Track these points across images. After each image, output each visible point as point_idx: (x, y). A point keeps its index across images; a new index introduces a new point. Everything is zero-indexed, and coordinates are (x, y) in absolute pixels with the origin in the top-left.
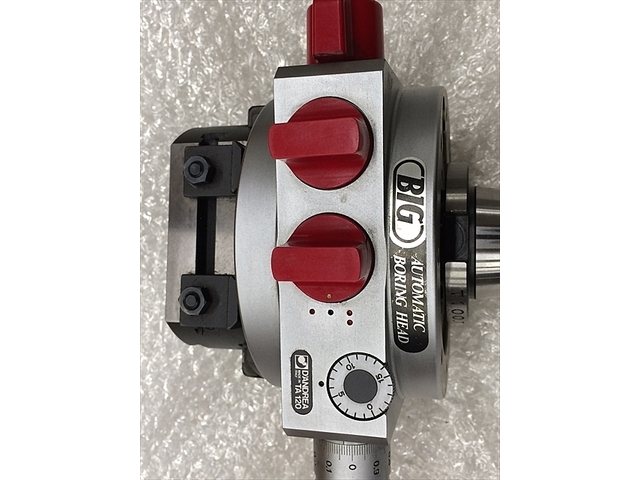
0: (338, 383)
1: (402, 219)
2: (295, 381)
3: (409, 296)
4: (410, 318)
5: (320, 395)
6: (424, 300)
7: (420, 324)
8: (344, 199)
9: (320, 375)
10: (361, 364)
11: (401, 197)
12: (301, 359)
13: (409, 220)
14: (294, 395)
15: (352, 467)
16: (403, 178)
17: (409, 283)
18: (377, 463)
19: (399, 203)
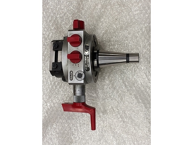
0: (77, 76)
1: (86, 51)
2: (70, 76)
3: (87, 62)
4: (87, 66)
5: (74, 78)
6: (89, 63)
7: (88, 66)
8: (78, 48)
9: (74, 74)
10: (80, 72)
11: (86, 48)
12: (71, 72)
13: (87, 51)
14: (70, 78)
15: (79, 90)
16: (86, 46)
17: (87, 60)
18: (83, 90)
19: (86, 49)
